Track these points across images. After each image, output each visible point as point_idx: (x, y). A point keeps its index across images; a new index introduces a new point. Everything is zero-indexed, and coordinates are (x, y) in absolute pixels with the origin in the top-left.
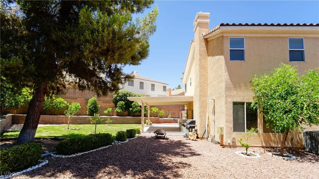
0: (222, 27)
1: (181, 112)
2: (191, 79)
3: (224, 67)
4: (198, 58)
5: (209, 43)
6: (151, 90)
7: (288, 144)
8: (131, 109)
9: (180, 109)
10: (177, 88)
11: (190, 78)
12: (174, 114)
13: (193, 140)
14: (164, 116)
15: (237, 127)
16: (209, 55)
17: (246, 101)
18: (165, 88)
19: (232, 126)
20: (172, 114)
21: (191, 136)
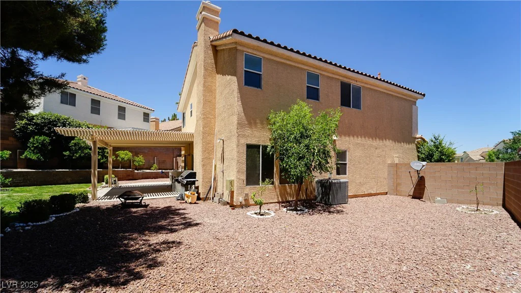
0: (235, 35)
1: (176, 160)
2: (191, 105)
3: (236, 94)
4: (202, 74)
5: (219, 54)
6: (118, 118)
7: (303, 195)
8: (67, 153)
9: (175, 155)
10: (170, 119)
11: (190, 103)
12: (164, 162)
13: (191, 203)
14: (145, 167)
15: (251, 179)
16: (218, 73)
17: (261, 143)
18: (146, 117)
19: (245, 178)
20: (159, 163)
21: (187, 197)
